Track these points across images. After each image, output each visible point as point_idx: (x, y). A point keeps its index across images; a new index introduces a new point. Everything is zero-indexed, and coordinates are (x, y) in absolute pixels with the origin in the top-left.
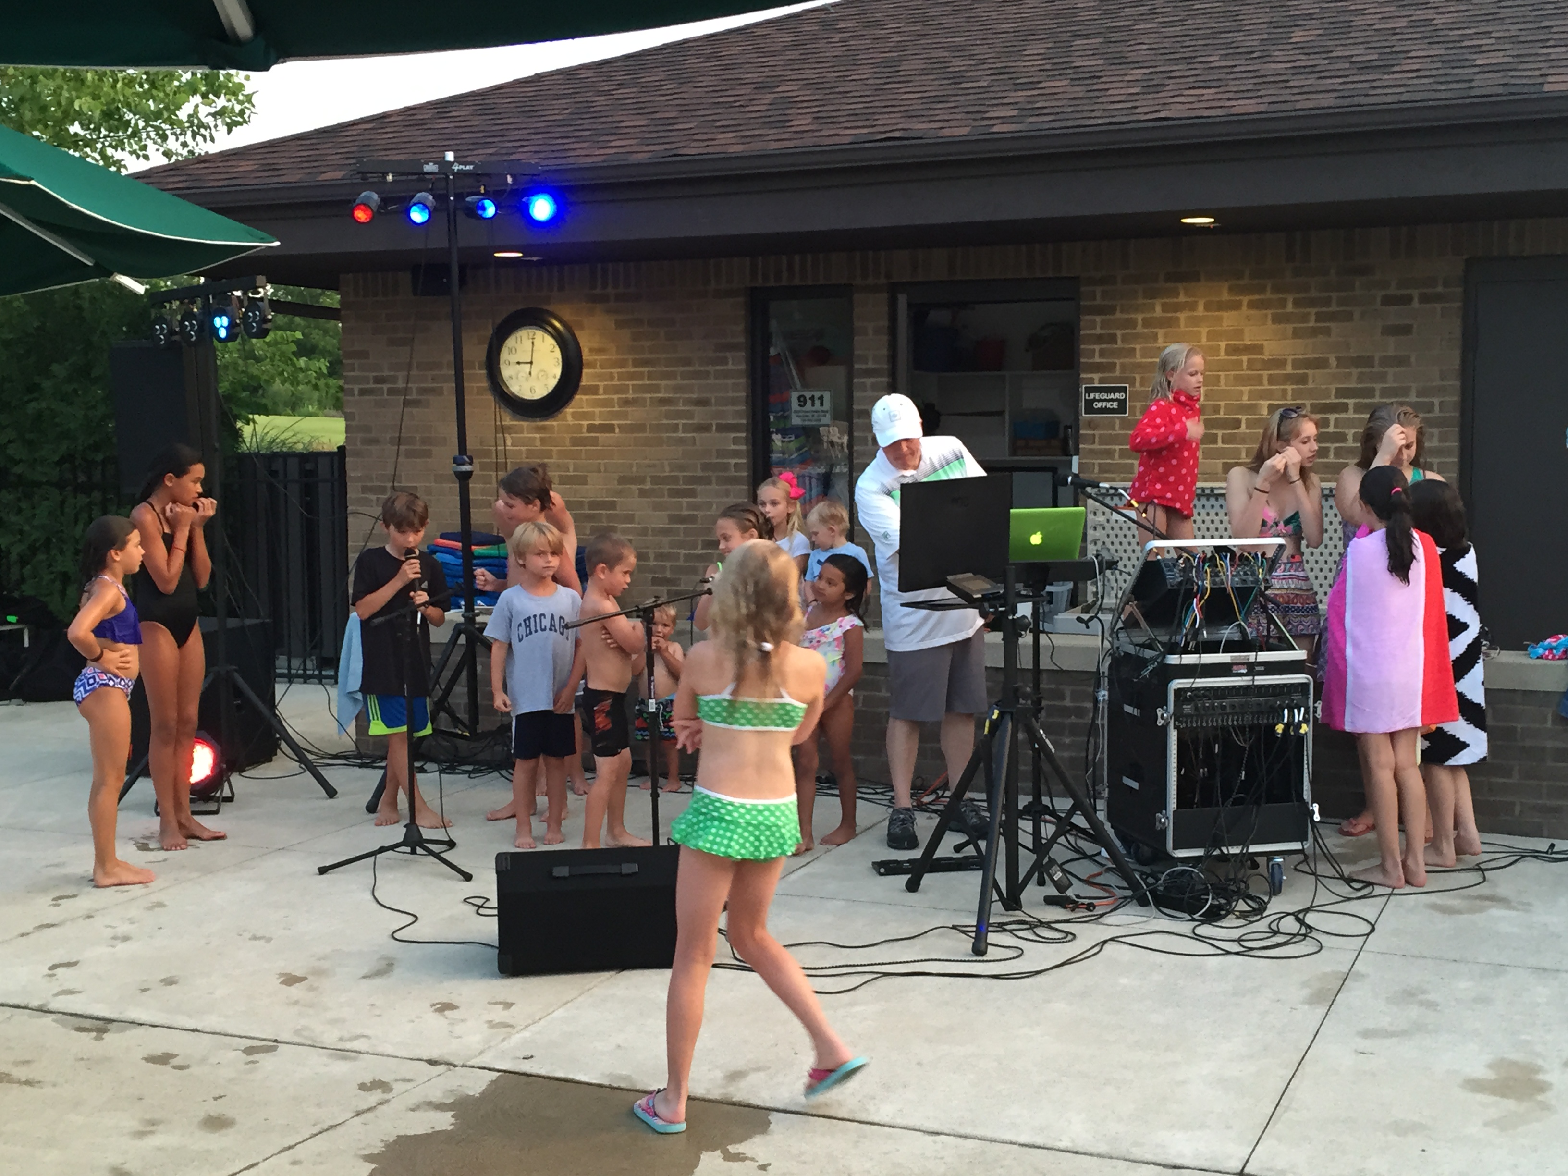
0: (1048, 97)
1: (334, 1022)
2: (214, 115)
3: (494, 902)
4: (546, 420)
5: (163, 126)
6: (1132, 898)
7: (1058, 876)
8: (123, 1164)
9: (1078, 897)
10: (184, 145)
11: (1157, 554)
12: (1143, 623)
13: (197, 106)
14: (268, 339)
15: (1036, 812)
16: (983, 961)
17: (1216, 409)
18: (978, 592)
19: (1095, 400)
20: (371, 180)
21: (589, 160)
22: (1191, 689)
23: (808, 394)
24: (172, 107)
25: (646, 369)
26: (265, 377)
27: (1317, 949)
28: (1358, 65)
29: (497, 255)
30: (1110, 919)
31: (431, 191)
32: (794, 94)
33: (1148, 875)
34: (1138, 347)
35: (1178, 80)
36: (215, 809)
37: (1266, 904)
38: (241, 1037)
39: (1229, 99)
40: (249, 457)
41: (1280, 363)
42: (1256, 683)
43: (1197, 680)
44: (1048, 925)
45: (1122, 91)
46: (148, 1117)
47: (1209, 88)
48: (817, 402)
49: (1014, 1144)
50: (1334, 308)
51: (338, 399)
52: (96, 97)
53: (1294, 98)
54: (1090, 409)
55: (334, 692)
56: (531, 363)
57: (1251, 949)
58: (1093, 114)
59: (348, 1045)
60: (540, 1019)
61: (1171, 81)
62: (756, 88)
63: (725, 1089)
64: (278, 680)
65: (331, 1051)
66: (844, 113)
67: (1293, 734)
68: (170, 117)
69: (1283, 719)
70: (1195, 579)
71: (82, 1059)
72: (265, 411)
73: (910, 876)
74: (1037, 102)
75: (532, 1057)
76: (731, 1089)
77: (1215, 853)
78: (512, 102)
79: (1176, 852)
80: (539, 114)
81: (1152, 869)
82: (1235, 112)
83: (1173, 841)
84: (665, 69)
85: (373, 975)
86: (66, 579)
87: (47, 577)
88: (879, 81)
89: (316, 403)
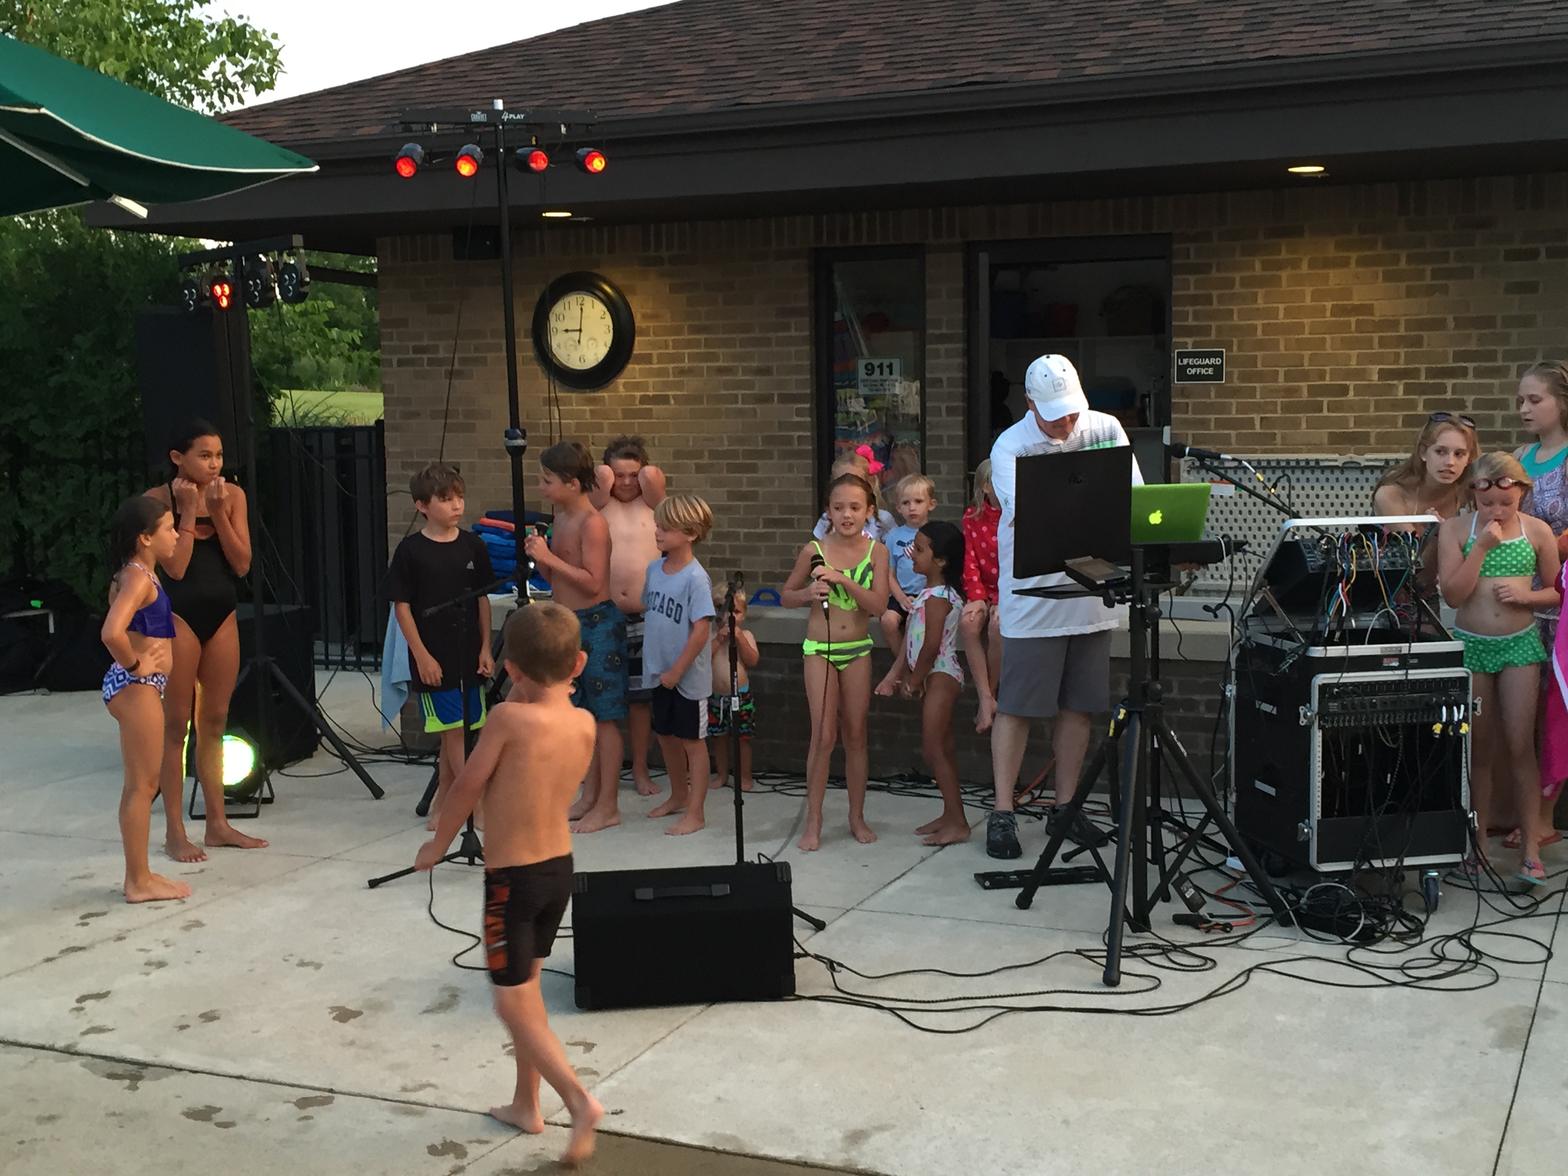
0: (1141, 38)
1: (395, 1067)
2: (242, 75)
5: (188, 86)
6: (1272, 917)
7: (1189, 893)
9: (1212, 916)
10: (211, 106)
11: (1296, 534)
12: (1279, 609)
13: (223, 64)
14: (302, 306)
15: (1157, 817)
16: (1117, 993)
17: (1322, 376)
18: (1100, 579)
19: (1188, 366)
20: (413, 133)
21: (643, 110)
22: (1337, 685)
23: (876, 362)
24: (198, 66)
25: (703, 336)
26: (295, 349)
27: (1489, 979)
29: (545, 215)
30: (1252, 942)
31: (478, 144)
32: (861, 39)
33: (1288, 892)
34: (1235, 308)
35: (1286, 18)
36: (254, 812)
37: (1424, 923)
38: (292, 1085)
39: (1345, 36)
40: (284, 432)
41: (1393, 325)
42: (1410, 677)
43: (1345, 675)
44: (1181, 949)
45: (1222, 30)
47: (1320, 24)
48: (886, 371)
50: (1452, 264)
51: (372, 373)
52: (120, 58)
53: (1419, 33)
54: (1182, 375)
55: (377, 680)
56: (580, 330)
57: (1419, 979)
58: (1195, 54)
59: (413, 1097)
60: (626, 1064)
61: (1275, 18)
62: (819, 34)
63: (846, 1152)
64: (316, 666)
65: (394, 1103)
66: (918, 58)
67: (1451, 734)
68: (196, 77)
69: (1441, 719)
70: (1339, 561)
71: (114, 1114)
72: (297, 384)
73: (1020, 890)
74: (1129, 43)
75: (621, 1111)
76: (854, 1154)
77: (1364, 867)
78: (558, 53)
79: (1320, 865)
80: (587, 64)
81: (1291, 885)
82: (1354, 49)
83: (1318, 853)
84: (719, 16)
85: (435, 1009)
86: (91, 561)
87: (72, 560)
88: (952, 25)
89: (342, 378)
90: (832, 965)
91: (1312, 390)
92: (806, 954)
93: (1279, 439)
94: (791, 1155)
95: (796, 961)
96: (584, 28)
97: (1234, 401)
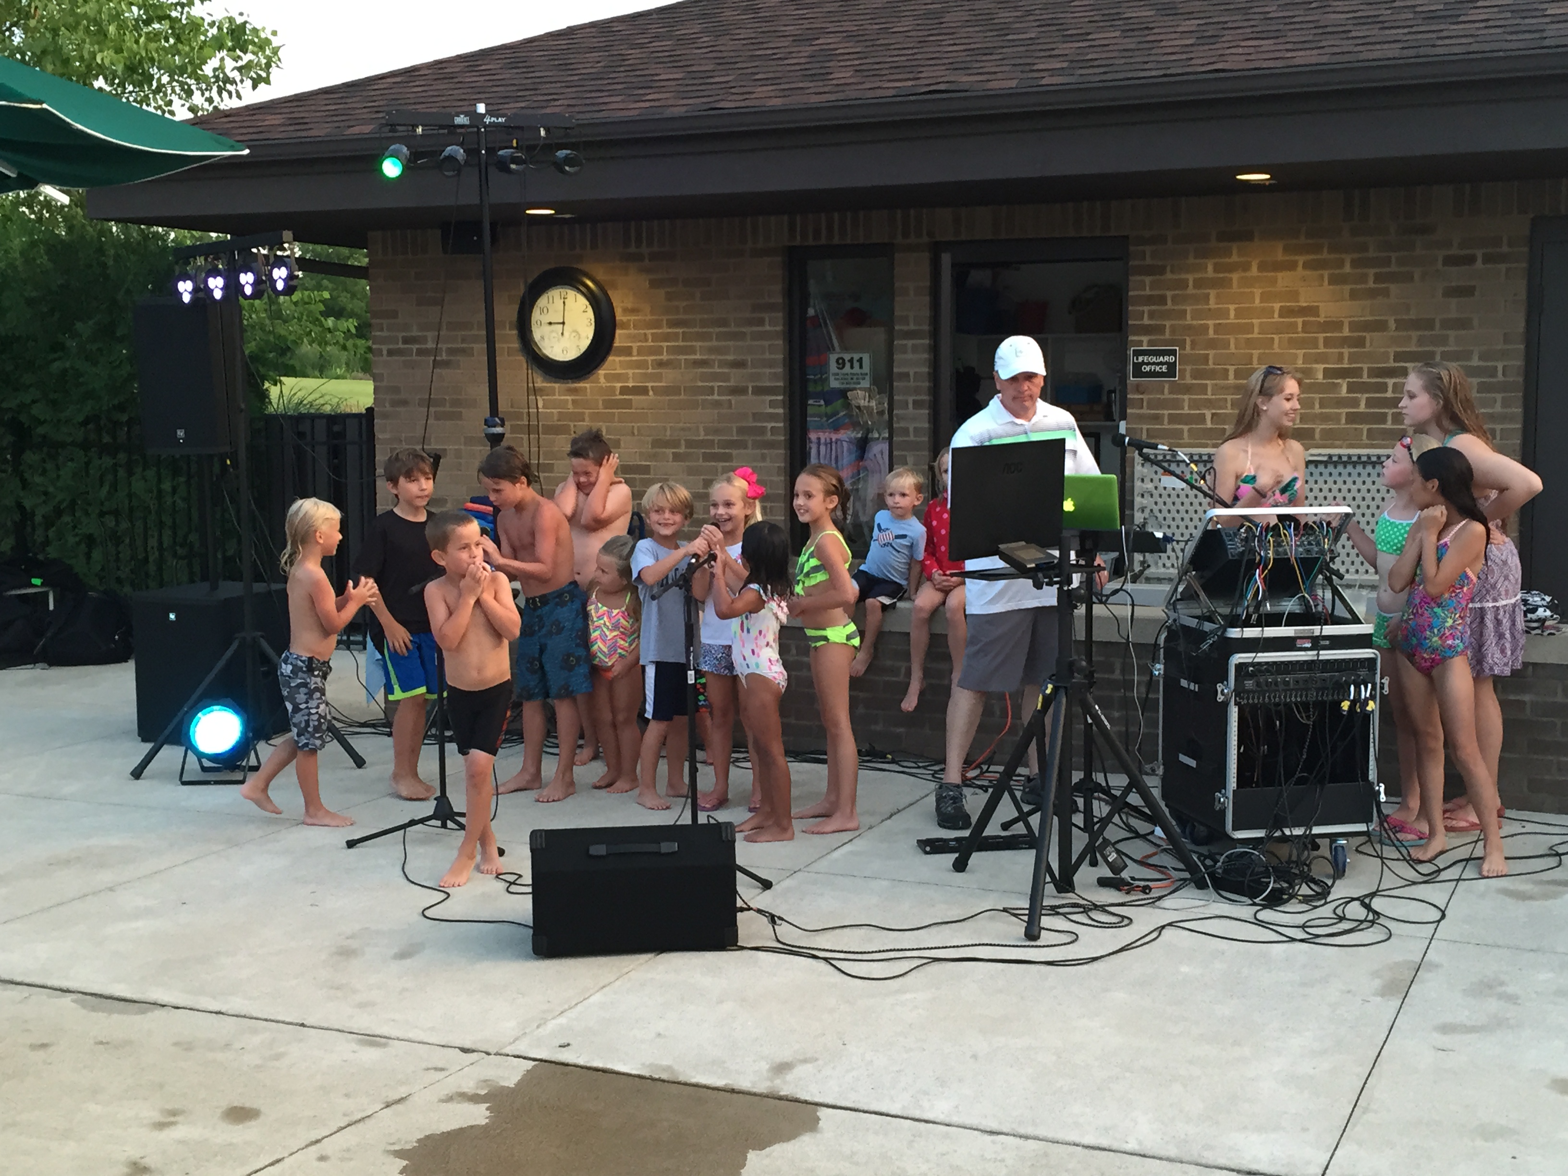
0: (1099, 49)
1: (362, 1005)
2: (240, 69)
3: (528, 879)
4: (578, 382)
5: (188, 80)
6: (1190, 880)
7: (1112, 857)
8: (142, 1158)
9: (1133, 878)
10: (210, 100)
11: (1217, 523)
12: (1202, 595)
13: (222, 59)
14: (295, 298)
15: (1089, 788)
16: (1036, 946)
18: (1031, 562)
19: (1143, 363)
20: (399, 134)
21: (623, 114)
22: (1252, 664)
23: (847, 357)
24: (198, 62)
25: (681, 331)
26: (292, 337)
27: (1383, 937)
28: (1423, 15)
29: (528, 212)
30: (1167, 903)
31: (461, 145)
32: (832, 46)
33: (1206, 857)
34: (1189, 309)
35: (1234, 31)
36: (241, 778)
37: (1330, 887)
38: (266, 1020)
39: (1287, 50)
40: (275, 418)
41: (1336, 325)
42: (1321, 658)
43: (1259, 655)
44: (1102, 908)
45: (1175, 43)
46: (169, 1107)
47: (1267, 39)
48: (856, 365)
49: (1077, 1145)
50: (1393, 268)
51: (366, 360)
52: (119, 51)
53: (1358, 48)
54: (1138, 373)
55: (362, 658)
56: (563, 323)
57: (1318, 936)
58: (1147, 66)
59: (378, 1031)
60: (576, 1004)
61: (1226, 32)
62: (794, 41)
63: (772, 1081)
65: (360, 1037)
66: (887, 66)
67: (1359, 710)
68: (196, 72)
69: (1349, 696)
70: (1257, 549)
71: (101, 1043)
72: (292, 372)
73: (957, 855)
74: (1088, 54)
75: (568, 1045)
76: (778, 1082)
77: (1276, 835)
78: (544, 56)
79: (1235, 833)
80: (572, 67)
81: (1209, 850)
82: (1293, 64)
83: (1233, 821)
85: (403, 955)
86: (90, 541)
87: (72, 540)
88: (920, 33)
89: (344, 366)
90: (773, 919)
92: (749, 909)
94: (720, 1083)
95: (739, 915)
96: (571, 32)
97: (1186, 397)
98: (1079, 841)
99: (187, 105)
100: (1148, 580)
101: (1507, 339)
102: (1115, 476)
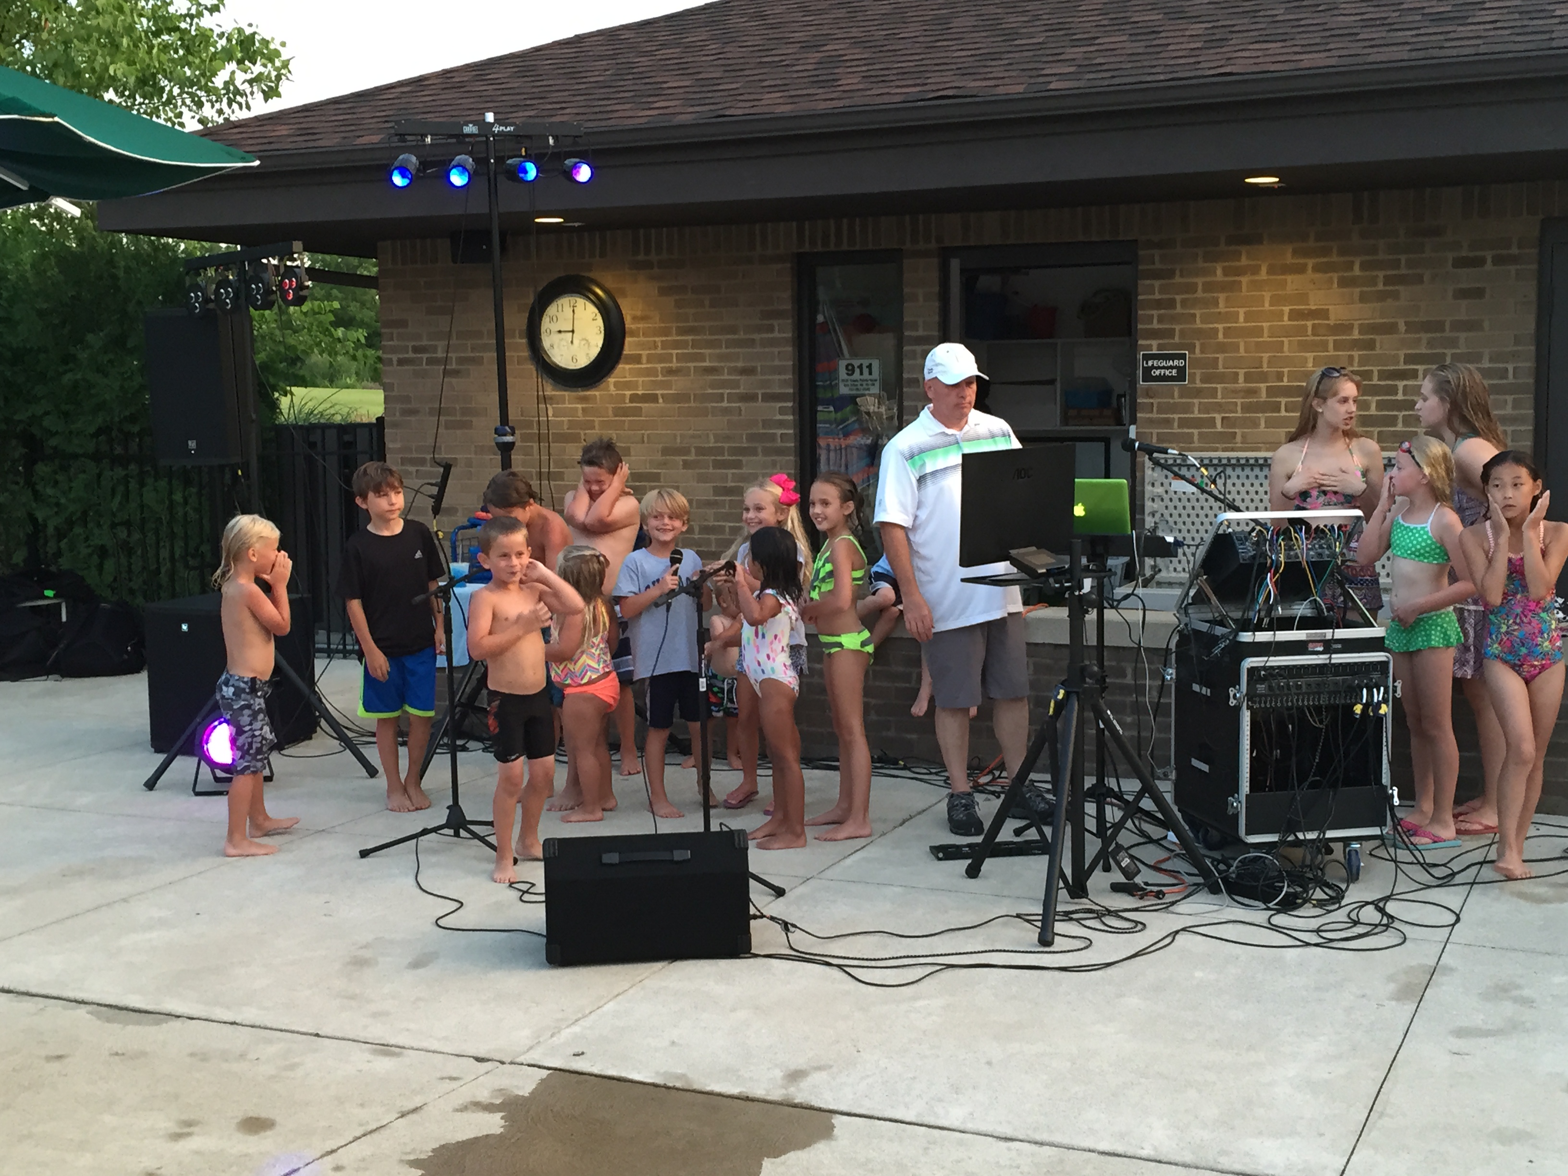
0: (1107, 53)
2: (251, 82)
3: (541, 887)
4: (588, 390)
5: (198, 92)
6: (1204, 885)
7: (1125, 862)
8: (156, 1169)
9: (1146, 884)
10: (220, 112)
11: (1228, 527)
12: (1214, 599)
13: (233, 73)
14: (305, 308)
15: (1101, 794)
16: (1050, 952)
17: (1280, 377)
18: (1042, 567)
19: (1153, 367)
20: (408, 143)
21: (631, 121)
22: (1264, 668)
23: (856, 363)
24: (208, 74)
25: (690, 338)
26: (302, 347)
27: (1400, 941)
28: (1431, 17)
29: (537, 220)
30: (1181, 908)
31: (471, 154)
32: (843, 53)
33: (1219, 862)
34: (1198, 312)
35: (1241, 35)
37: (1344, 891)
38: (281, 1030)
39: (1296, 53)
40: (287, 429)
41: (1343, 328)
42: (1333, 661)
43: (1271, 658)
44: (1115, 914)
45: (1183, 47)
46: (184, 1117)
47: (1276, 42)
48: (866, 371)
49: (1093, 1151)
50: (1403, 271)
51: (376, 370)
52: (131, 63)
53: (1366, 51)
54: (1147, 377)
56: (573, 331)
57: (1331, 940)
58: (1154, 70)
59: (393, 1040)
60: (591, 1013)
61: (1234, 35)
62: (802, 47)
63: (786, 1089)
64: (317, 655)
65: (374, 1046)
66: (895, 72)
67: (1371, 714)
68: (206, 84)
69: (1362, 699)
70: (1269, 552)
71: (117, 1054)
72: (303, 382)
73: (969, 861)
74: (1096, 58)
75: (583, 1053)
76: (792, 1090)
77: (1289, 839)
78: (553, 64)
79: (1248, 837)
80: (580, 75)
81: (1222, 855)
82: (1304, 67)
83: (1246, 825)
84: (708, 29)
85: (416, 964)
86: (103, 552)
87: (84, 551)
88: (928, 39)
89: (354, 376)
90: (786, 926)
91: (1271, 391)
92: (762, 916)
93: (1239, 438)
94: (735, 1091)
95: (753, 923)
96: (579, 40)
97: (1196, 401)
98: (1092, 846)
99: (197, 117)
100: (1159, 584)
101: (1517, 341)
102: (1125, 481)
